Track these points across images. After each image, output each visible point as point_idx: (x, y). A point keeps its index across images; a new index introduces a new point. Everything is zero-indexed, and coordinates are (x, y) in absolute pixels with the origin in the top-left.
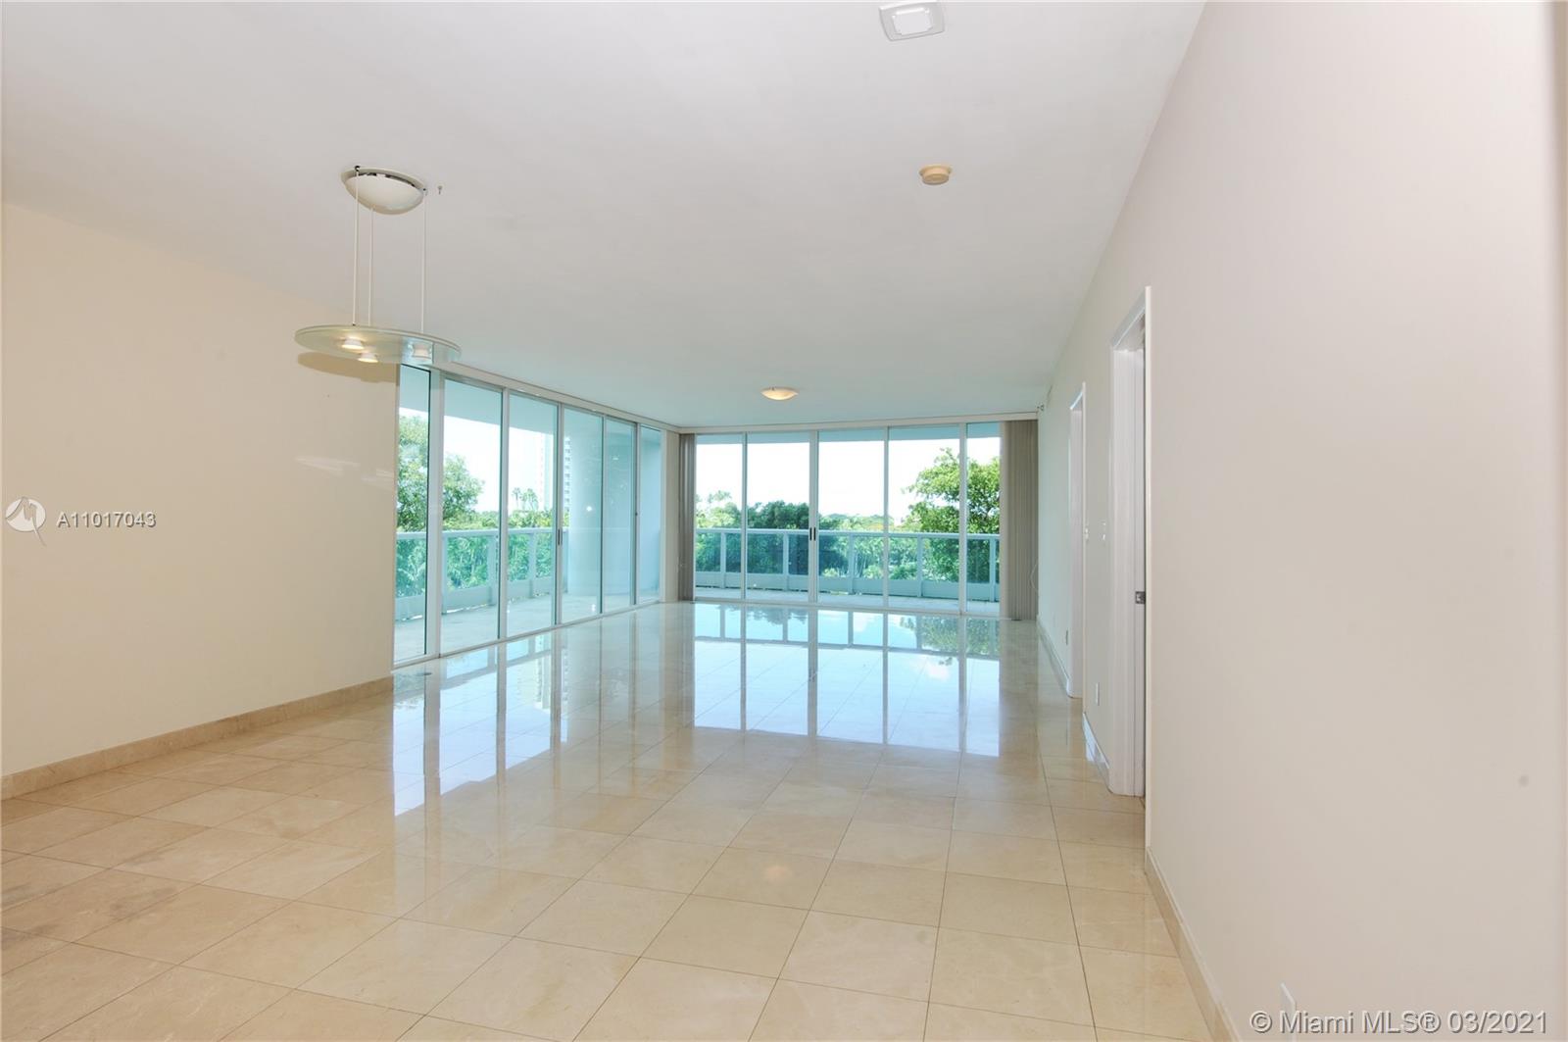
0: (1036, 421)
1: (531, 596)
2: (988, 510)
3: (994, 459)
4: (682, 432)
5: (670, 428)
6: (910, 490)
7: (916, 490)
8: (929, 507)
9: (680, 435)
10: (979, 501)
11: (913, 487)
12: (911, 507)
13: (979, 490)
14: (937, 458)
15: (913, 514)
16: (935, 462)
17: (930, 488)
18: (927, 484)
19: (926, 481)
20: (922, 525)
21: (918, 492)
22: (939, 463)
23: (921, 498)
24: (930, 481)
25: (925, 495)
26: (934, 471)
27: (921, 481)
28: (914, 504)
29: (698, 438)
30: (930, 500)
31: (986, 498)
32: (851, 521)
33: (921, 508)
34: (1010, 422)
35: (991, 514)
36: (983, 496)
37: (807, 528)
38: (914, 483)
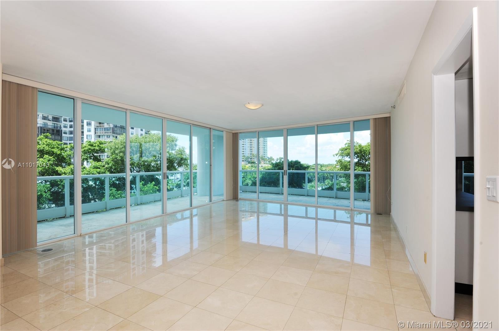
0: (390, 117)
1: (182, 196)
2: (366, 162)
3: (368, 143)
4: (233, 132)
5: (227, 130)
6: (336, 155)
7: (338, 155)
8: (343, 161)
9: (233, 133)
10: (362, 159)
11: (337, 154)
12: (336, 161)
13: (362, 154)
14: (346, 144)
15: (337, 163)
16: (345, 145)
17: (344, 154)
18: (343, 153)
19: (342, 152)
20: (341, 167)
21: (339, 156)
22: (347, 145)
23: (340, 158)
24: (345, 152)
25: (342, 157)
26: (345, 148)
27: (340, 152)
28: (338, 160)
29: (240, 135)
30: (344, 158)
31: (365, 157)
32: (321, 166)
33: (340, 161)
34: (376, 118)
35: (367, 163)
36: (364, 156)
37: (283, 170)
38: (337, 152)
